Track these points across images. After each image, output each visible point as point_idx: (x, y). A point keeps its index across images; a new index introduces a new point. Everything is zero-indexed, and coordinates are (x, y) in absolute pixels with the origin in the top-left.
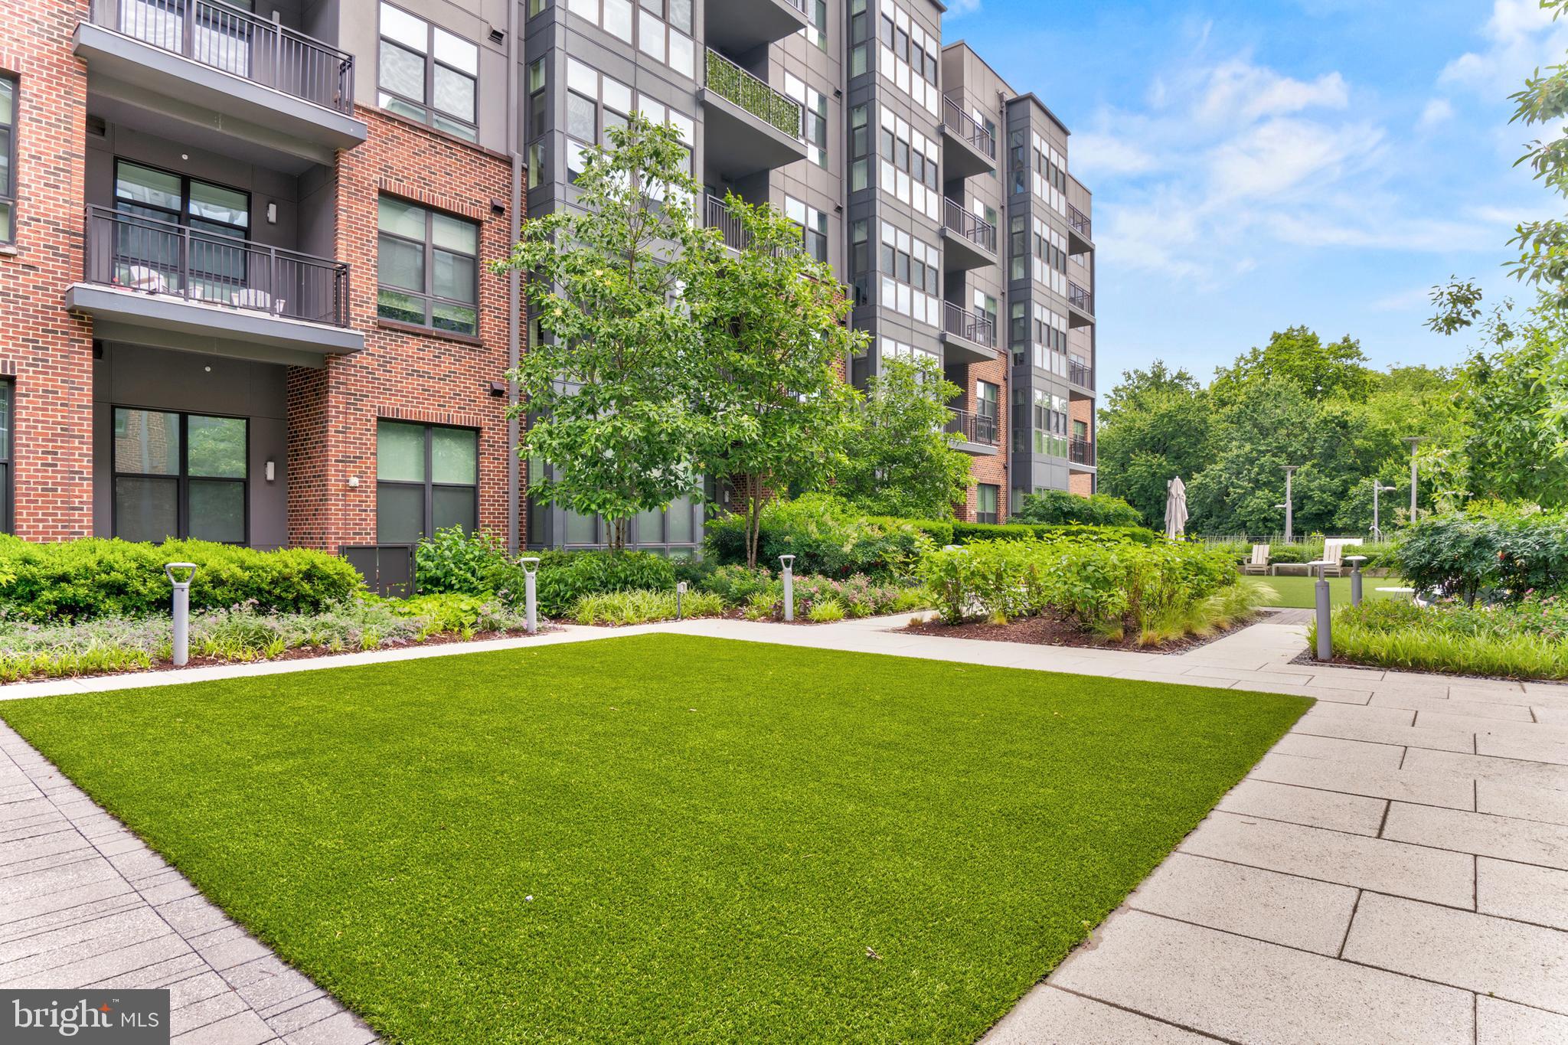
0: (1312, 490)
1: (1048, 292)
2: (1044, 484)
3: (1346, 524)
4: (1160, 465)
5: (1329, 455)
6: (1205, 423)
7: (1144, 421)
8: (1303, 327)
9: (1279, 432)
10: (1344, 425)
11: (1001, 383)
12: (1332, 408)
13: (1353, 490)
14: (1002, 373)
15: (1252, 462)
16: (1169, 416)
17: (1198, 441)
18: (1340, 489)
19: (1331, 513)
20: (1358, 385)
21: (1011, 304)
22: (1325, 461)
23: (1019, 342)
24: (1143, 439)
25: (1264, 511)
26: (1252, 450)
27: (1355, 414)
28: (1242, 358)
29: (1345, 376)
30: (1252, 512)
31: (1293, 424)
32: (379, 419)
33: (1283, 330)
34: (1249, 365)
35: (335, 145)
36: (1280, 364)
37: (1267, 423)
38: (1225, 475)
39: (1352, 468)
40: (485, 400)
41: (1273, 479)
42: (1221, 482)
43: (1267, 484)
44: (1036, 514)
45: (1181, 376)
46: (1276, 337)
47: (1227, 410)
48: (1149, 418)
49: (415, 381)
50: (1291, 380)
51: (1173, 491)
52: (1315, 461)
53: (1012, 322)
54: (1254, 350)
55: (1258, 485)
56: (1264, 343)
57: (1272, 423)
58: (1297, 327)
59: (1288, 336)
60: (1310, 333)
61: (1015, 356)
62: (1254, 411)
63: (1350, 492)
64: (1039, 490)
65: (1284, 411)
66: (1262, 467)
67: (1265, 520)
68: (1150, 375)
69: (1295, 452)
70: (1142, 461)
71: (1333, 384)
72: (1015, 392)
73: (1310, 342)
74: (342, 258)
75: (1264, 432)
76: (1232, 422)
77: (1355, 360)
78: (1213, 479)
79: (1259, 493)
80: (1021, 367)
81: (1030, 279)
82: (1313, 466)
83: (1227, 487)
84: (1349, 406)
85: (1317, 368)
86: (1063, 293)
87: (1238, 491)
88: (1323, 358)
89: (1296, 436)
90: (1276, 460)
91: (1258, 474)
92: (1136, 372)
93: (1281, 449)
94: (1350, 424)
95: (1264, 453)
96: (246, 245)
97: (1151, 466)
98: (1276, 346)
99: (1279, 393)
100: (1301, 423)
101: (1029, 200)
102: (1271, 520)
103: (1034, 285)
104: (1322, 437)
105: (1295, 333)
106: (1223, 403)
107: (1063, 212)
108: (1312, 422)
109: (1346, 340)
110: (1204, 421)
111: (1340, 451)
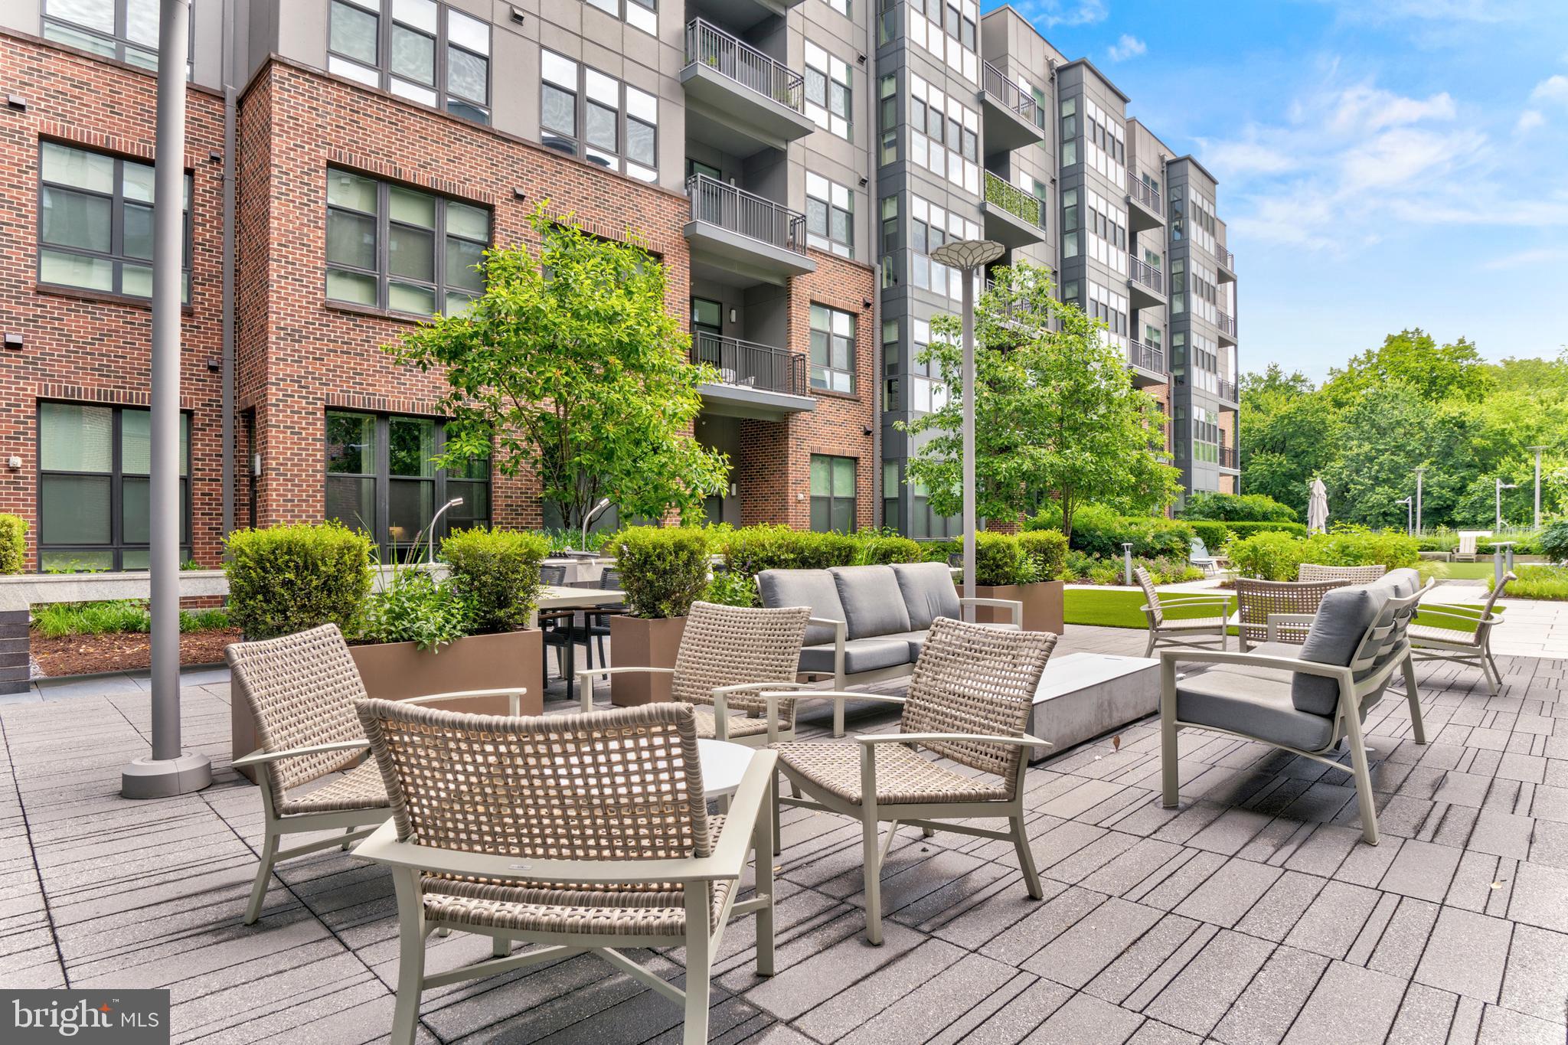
0: (1431, 487)
1: (1202, 322)
2: (1202, 487)
3: (1465, 518)
4: (1280, 464)
5: (1447, 453)
6: (1324, 423)
7: (1262, 423)
8: (1417, 329)
9: (1396, 431)
10: (1461, 425)
11: (1165, 401)
12: (1451, 407)
13: (1471, 486)
14: (1165, 393)
15: (1371, 460)
16: (1288, 416)
17: (1317, 440)
18: (1459, 485)
19: (1450, 508)
20: (1473, 386)
21: (1172, 334)
22: (1443, 459)
23: (1179, 367)
24: (1263, 440)
25: (1384, 506)
26: (1372, 448)
27: (1472, 414)
28: (1356, 359)
29: (1461, 376)
30: (1373, 507)
31: (1411, 424)
32: (812, 454)
33: (1397, 333)
34: (1363, 366)
35: (789, 273)
36: (1395, 366)
37: (1384, 423)
38: (1346, 473)
39: (1469, 466)
40: (861, 438)
41: (1392, 476)
42: (1341, 479)
43: (1386, 481)
44: (1201, 512)
45: (1296, 378)
46: (1391, 340)
47: (1344, 410)
48: (1270, 420)
49: (828, 428)
50: (1409, 382)
51: (1315, 491)
52: (1433, 459)
53: (1173, 349)
54: (1369, 351)
55: (1377, 481)
56: (1377, 345)
57: (1391, 423)
58: (1411, 329)
59: (1404, 337)
60: (1425, 335)
61: (1176, 377)
62: (1372, 412)
63: (1469, 488)
64: (1197, 491)
65: (1401, 412)
66: (1381, 464)
67: (1385, 514)
68: (1266, 378)
69: (1413, 451)
70: (1262, 460)
71: (1449, 384)
72: (1176, 408)
73: (1425, 344)
74: (796, 348)
75: (1382, 432)
76: (1350, 422)
77: (1470, 361)
78: (1332, 476)
79: (1379, 489)
80: (1181, 387)
81: (1189, 312)
82: (1432, 464)
83: (1347, 484)
84: (1467, 407)
85: (1433, 369)
86: (1214, 322)
87: (1359, 487)
88: (1438, 359)
89: (1412, 435)
90: (1395, 458)
91: (1378, 472)
92: (1250, 375)
93: (1399, 448)
94: (1468, 424)
95: (1383, 452)
96: (720, 339)
97: (1271, 465)
98: (1392, 349)
99: (1397, 396)
100: (1419, 423)
101: (1188, 246)
102: (1391, 514)
103: (1193, 317)
104: (1440, 438)
105: (1410, 335)
106: (1339, 404)
107: (1213, 251)
108: (1430, 423)
109: (1461, 341)
110: (1323, 422)
111: (1458, 449)
